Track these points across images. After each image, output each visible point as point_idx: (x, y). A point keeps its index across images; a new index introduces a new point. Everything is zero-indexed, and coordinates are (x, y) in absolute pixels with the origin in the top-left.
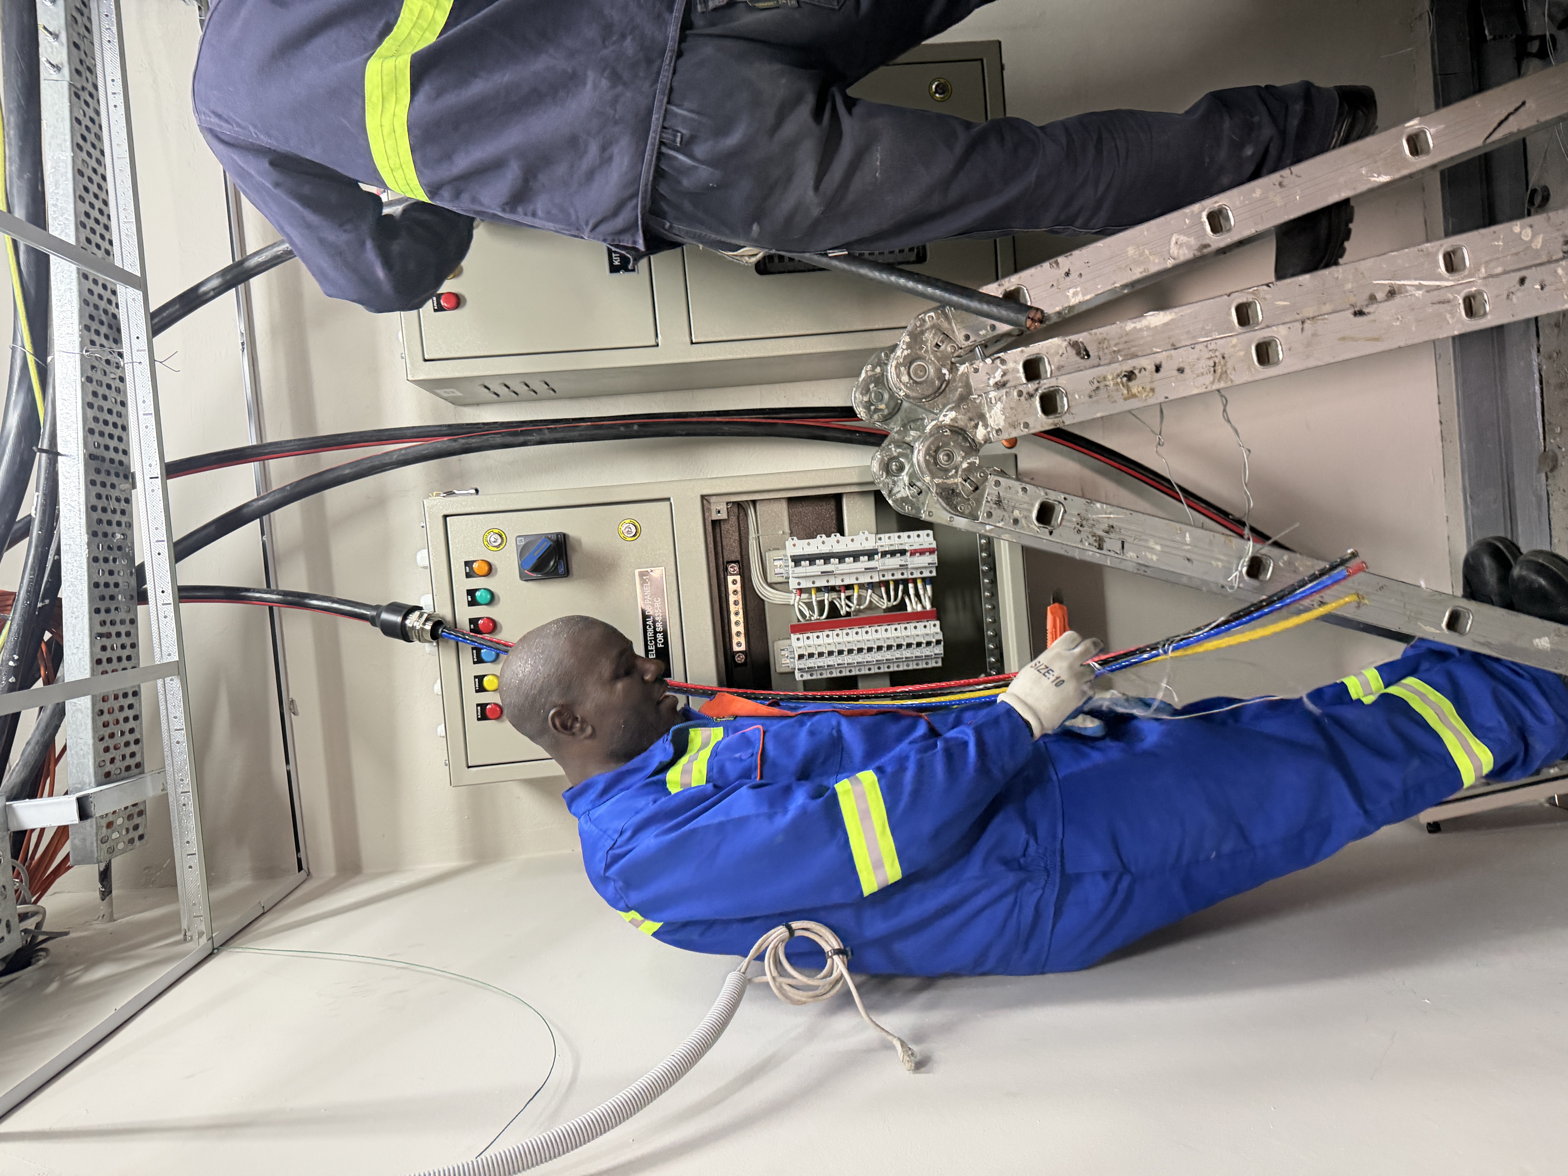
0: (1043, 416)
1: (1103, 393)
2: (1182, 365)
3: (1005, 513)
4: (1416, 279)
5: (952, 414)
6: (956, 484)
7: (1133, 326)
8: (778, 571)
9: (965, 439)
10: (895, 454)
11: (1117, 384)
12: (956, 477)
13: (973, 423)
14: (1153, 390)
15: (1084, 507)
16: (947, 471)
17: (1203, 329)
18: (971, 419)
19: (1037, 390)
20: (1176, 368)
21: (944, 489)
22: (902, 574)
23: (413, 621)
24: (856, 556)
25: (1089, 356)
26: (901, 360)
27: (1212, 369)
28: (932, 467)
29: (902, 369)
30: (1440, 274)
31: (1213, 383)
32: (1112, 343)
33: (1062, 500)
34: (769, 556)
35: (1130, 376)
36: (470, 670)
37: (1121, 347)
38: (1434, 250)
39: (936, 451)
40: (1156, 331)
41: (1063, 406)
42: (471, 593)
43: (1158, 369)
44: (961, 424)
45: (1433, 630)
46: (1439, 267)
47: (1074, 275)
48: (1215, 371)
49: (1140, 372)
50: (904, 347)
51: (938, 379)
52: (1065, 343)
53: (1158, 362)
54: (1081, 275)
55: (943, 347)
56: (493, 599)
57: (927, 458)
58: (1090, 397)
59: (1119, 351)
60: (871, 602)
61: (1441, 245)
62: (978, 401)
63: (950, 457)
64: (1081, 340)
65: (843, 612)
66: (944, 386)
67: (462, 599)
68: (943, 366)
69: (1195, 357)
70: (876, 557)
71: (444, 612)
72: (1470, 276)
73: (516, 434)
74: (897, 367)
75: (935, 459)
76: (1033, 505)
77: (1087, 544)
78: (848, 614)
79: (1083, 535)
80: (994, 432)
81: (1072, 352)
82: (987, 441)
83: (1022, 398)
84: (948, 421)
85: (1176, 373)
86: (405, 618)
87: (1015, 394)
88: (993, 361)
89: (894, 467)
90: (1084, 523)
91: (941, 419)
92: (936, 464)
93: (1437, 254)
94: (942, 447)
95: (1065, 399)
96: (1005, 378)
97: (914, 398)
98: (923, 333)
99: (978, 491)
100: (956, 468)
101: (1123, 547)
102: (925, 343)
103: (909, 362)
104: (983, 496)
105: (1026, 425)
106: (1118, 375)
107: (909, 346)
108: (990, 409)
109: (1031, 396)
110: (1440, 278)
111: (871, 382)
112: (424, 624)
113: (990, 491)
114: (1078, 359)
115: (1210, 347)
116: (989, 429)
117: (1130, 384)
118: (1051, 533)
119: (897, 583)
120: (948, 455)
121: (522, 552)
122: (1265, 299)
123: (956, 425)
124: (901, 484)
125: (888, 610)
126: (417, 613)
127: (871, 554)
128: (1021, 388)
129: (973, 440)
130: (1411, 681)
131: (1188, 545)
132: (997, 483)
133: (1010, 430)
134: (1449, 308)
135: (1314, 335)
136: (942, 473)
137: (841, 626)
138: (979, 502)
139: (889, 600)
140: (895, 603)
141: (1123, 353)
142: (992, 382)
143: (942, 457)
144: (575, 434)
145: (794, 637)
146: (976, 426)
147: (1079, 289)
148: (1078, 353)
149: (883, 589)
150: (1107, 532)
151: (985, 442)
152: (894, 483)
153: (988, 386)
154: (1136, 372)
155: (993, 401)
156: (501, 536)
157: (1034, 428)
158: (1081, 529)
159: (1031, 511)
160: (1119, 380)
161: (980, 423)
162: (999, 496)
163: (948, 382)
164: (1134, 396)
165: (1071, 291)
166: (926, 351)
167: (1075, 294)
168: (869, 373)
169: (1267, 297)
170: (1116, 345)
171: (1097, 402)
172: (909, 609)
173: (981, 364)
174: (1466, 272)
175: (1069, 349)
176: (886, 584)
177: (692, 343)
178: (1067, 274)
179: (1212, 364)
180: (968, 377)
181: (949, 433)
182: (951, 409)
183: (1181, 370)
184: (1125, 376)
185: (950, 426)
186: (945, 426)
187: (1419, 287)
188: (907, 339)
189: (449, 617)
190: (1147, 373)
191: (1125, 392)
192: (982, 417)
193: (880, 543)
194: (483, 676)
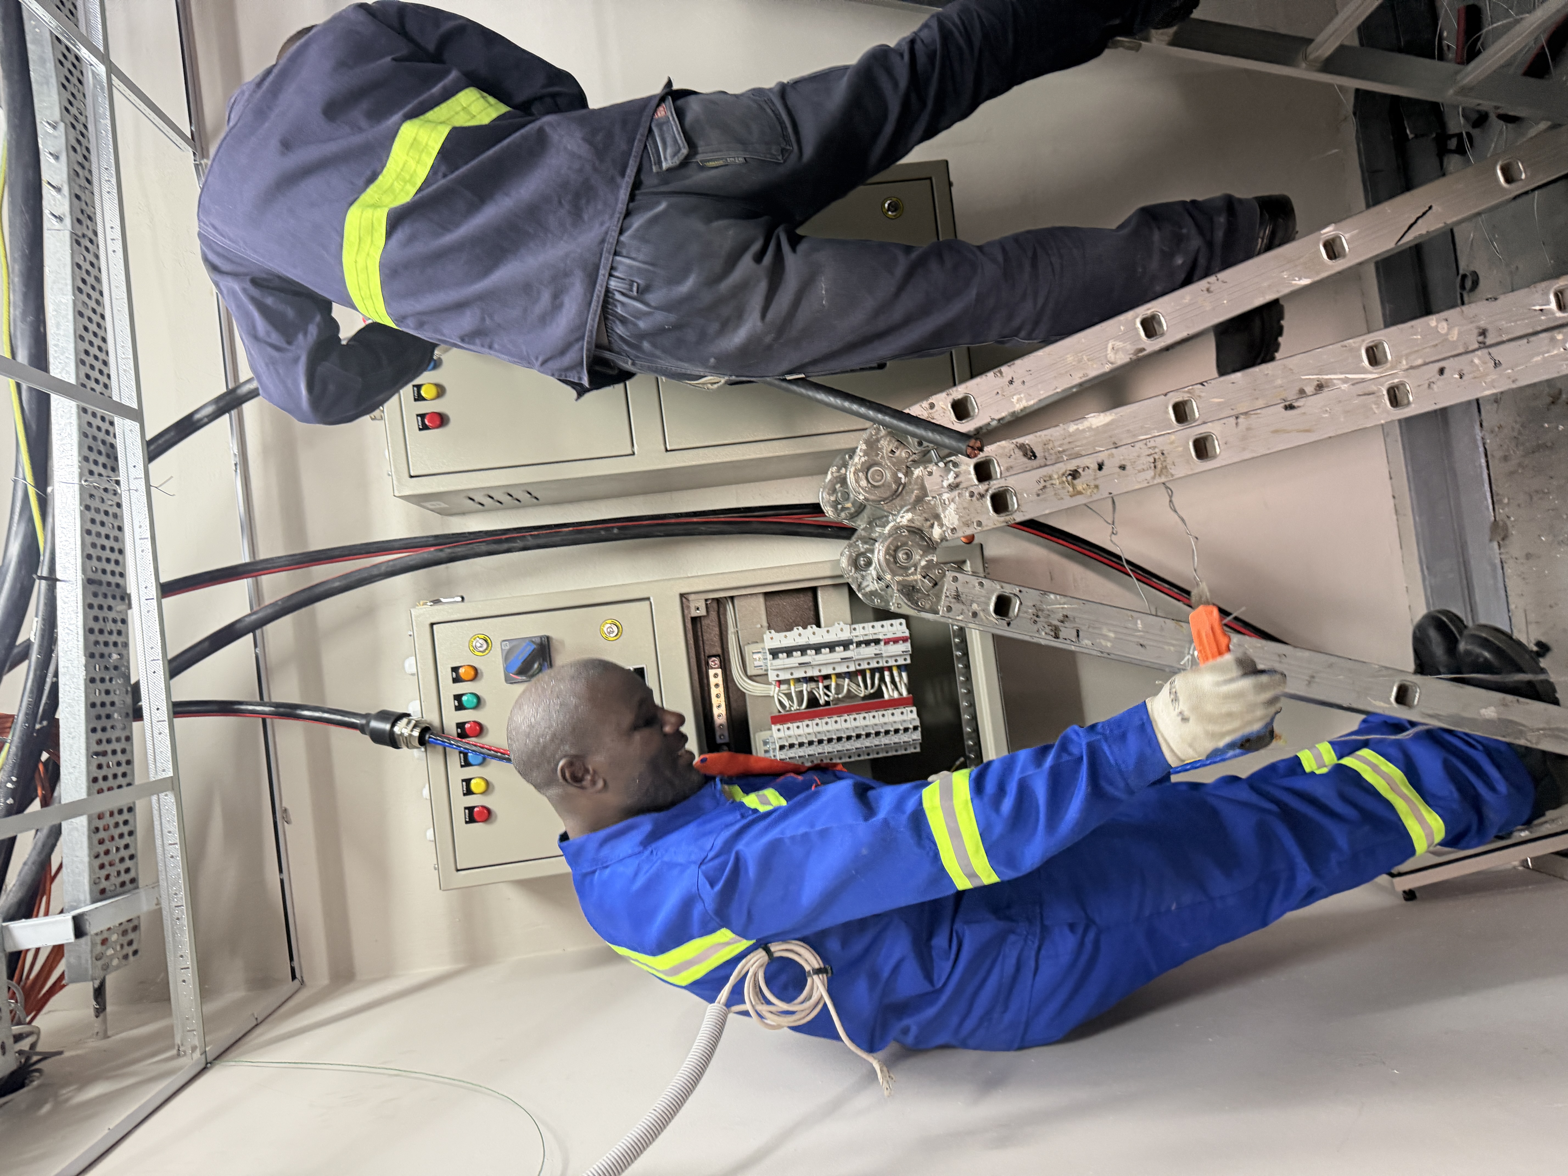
0: (995, 514)
1: (1050, 491)
2: (1123, 463)
3: (964, 607)
4: (1342, 373)
5: (909, 516)
6: (916, 581)
7: (1075, 427)
8: (757, 663)
9: (923, 538)
10: (862, 550)
11: (1063, 482)
12: (916, 574)
13: (928, 523)
14: (1097, 487)
15: (1039, 598)
16: (906, 569)
17: (1142, 427)
18: (927, 520)
19: (987, 491)
20: (1118, 465)
21: (904, 586)
22: (878, 662)
23: (401, 728)
24: (832, 646)
25: (1035, 457)
26: (859, 467)
27: (1152, 465)
28: (892, 566)
29: (861, 474)
30: (1364, 367)
31: (1154, 478)
32: (1057, 444)
33: (1018, 593)
34: (747, 650)
35: (1075, 474)
36: (458, 773)
37: (1065, 447)
38: (1356, 345)
39: (896, 551)
40: (1097, 431)
41: (1013, 505)
42: (458, 697)
43: (1100, 467)
44: (917, 524)
45: (1382, 704)
46: (1362, 361)
47: (1017, 382)
48: (1155, 467)
49: (1084, 470)
50: (861, 454)
51: (895, 482)
52: (1013, 446)
53: (1100, 461)
54: (1024, 382)
55: (898, 453)
56: (479, 702)
57: (887, 557)
58: (1038, 495)
59: (1064, 451)
60: (849, 690)
61: (1363, 341)
62: (932, 503)
63: (909, 556)
64: (1027, 442)
65: (822, 702)
66: (900, 489)
67: (449, 703)
68: (899, 470)
69: (1135, 454)
70: (851, 647)
71: (432, 718)
72: (1392, 368)
73: (500, 542)
74: (856, 473)
75: (895, 557)
76: (990, 599)
77: (1043, 633)
78: (827, 703)
79: (1039, 625)
80: (949, 531)
81: (1019, 453)
82: (943, 539)
83: (974, 498)
84: (904, 522)
85: (1118, 470)
86: (393, 725)
87: (967, 494)
88: (946, 464)
89: (862, 563)
90: (1040, 613)
91: (898, 521)
92: (896, 562)
93: (1359, 349)
94: (901, 546)
95: (1014, 498)
96: (958, 480)
97: (873, 501)
98: (878, 440)
99: (937, 587)
100: (915, 566)
101: (1078, 636)
102: (881, 449)
103: (866, 468)
104: (942, 591)
105: (979, 524)
106: (1063, 475)
107: (866, 453)
108: (944, 510)
109: (982, 496)
110: (1365, 371)
111: (837, 483)
112: (412, 731)
113: (948, 586)
114: (1025, 460)
115: (1149, 445)
116: (944, 528)
117: (1075, 482)
118: (1009, 624)
119: (873, 671)
120: (906, 554)
121: (507, 657)
122: (1200, 397)
123: (913, 525)
124: (869, 578)
125: (865, 698)
126: (405, 720)
127: (846, 645)
128: (972, 489)
129: (930, 539)
130: (1365, 752)
131: (1140, 631)
132: (955, 579)
133: (965, 528)
134: (1374, 399)
135: (1249, 429)
136: (901, 571)
137: (821, 715)
138: (938, 597)
139: (866, 687)
140: (872, 691)
141: (1067, 453)
142: (945, 484)
143: (901, 555)
144: (557, 539)
145: (774, 728)
146: (932, 526)
147: (1022, 396)
148: (1025, 455)
149: (860, 678)
150: (1062, 622)
151: (942, 541)
152: (863, 577)
153: (943, 487)
154: (1080, 470)
155: (947, 502)
156: (486, 641)
157: (987, 526)
158: (1037, 619)
159: (988, 605)
160: (1064, 479)
161: (936, 523)
162: (957, 591)
163: (905, 485)
164: (1080, 493)
165: (1015, 398)
166: (882, 457)
167: (1019, 400)
168: (835, 475)
169: (1202, 395)
170: (1060, 446)
171: (1045, 500)
172: (886, 697)
173: (935, 468)
174: (1388, 365)
175: (1017, 450)
176: (862, 672)
177: (667, 450)
178: (1011, 382)
179: (1152, 460)
180: (922, 480)
181: (906, 533)
182: (907, 511)
183: (1123, 468)
184: (1070, 474)
185: (907, 526)
186: (903, 527)
187: (1345, 381)
188: (864, 447)
189: (436, 722)
190: (1090, 471)
191: (1071, 489)
192: (937, 517)
193: (854, 633)
194: (470, 779)
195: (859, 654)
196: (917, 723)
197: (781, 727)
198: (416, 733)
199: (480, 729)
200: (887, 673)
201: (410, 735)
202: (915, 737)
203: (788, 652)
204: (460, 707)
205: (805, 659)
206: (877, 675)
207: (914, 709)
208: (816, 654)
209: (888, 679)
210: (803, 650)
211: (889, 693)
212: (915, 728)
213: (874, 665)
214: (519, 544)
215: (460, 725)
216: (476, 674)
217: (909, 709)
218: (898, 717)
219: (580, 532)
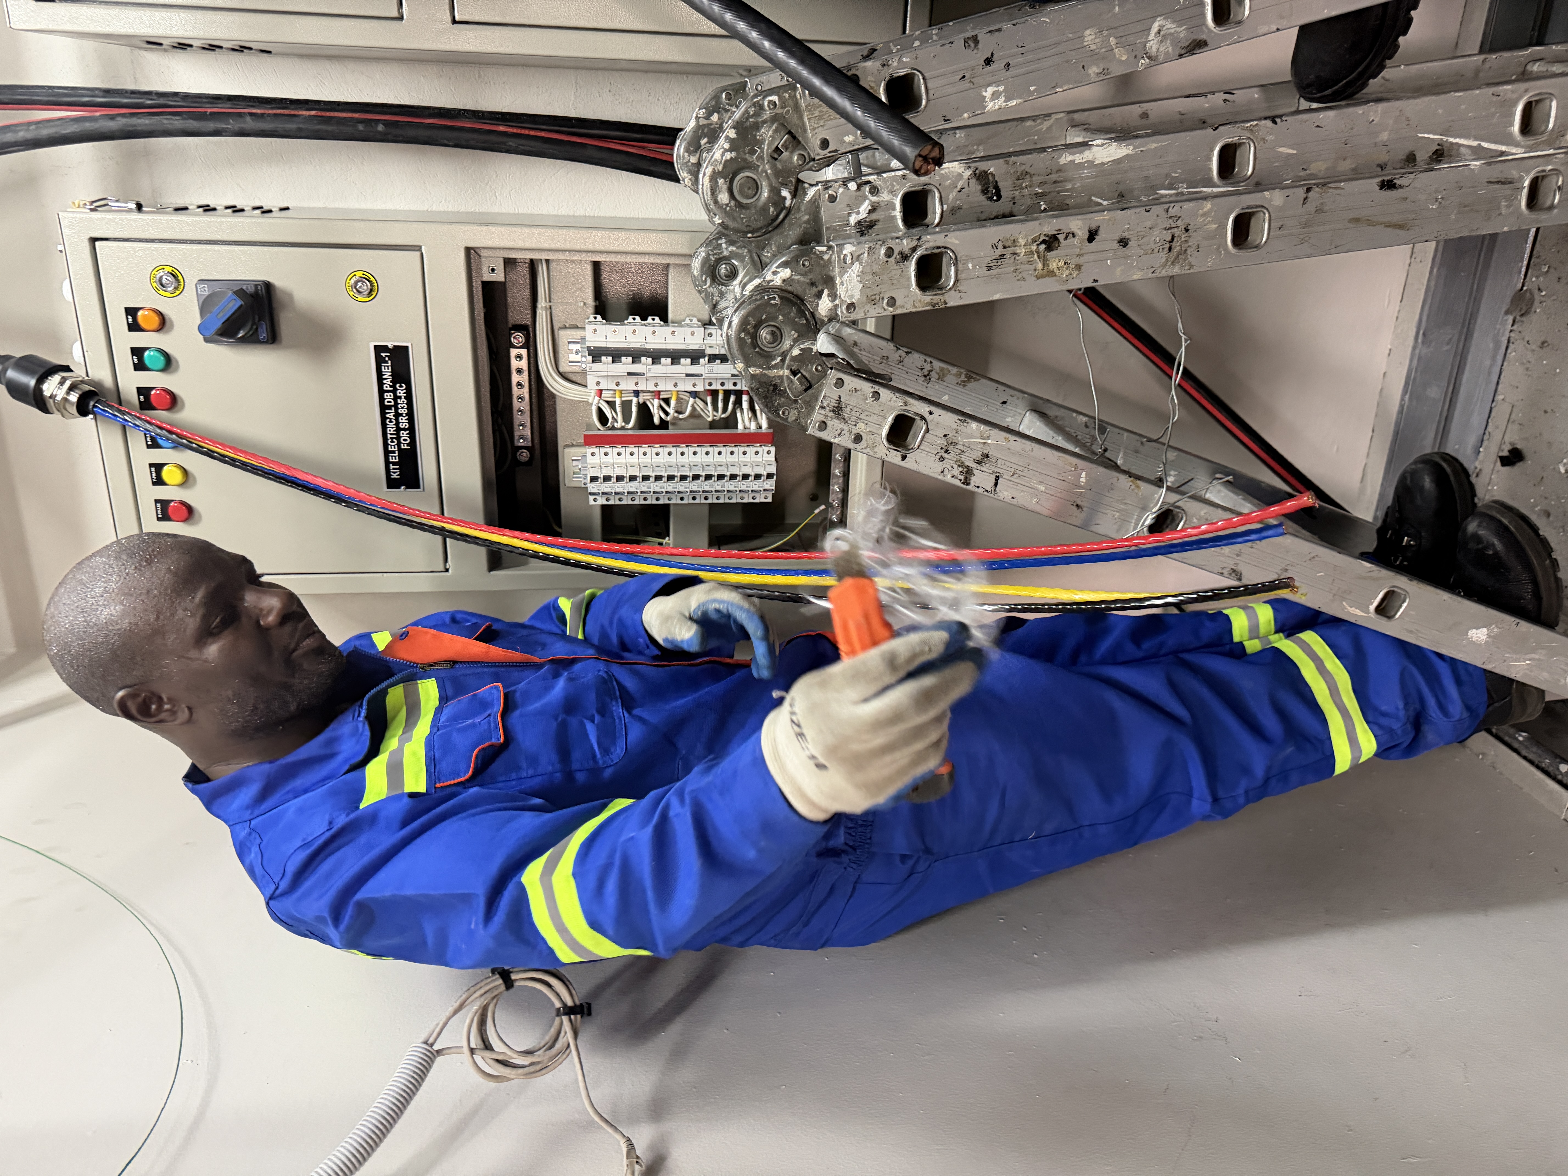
0: (918, 291)
1: (1008, 266)
2: (1126, 235)
3: (843, 425)
4: (1476, 138)
5: (786, 273)
6: (781, 377)
7: (1070, 158)
8: (573, 357)
9: (801, 313)
11: (1031, 253)
12: (782, 368)
13: (815, 290)
14: (1079, 267)
15: (955, 426)
16: (769, 357)
17: (1167, 176)
18: (813, 284)
19: (914, 249)
20: (1118, 238)
21: (762, 384)
22: (735, 384)
23: (51, 387)
24: (675, 356)
25: (999, 197)
27: (1167, 245)
28: (749, 350)
30: (1511, 135)
31: (1164, 266)
32: (1037, 179)
33: (926, 415)
34: (564, 336)
35: (1051, 242)
36: (143, 456)
37: (1047, 188)
39: (757, 327)
40: (1100, 168)
41: (948, 278)
42: (137, 352)
43: (1092, 236)
44: (797, 289)
45: (1361, 613)
46: (1513, 123)
47: (998, 65)
48: (1170, 249)
49: (1066, 239)
51: (775, 204)
52: (968, 173)
53: (1094, 226)
54: (1008, 65)
55: (786, 154)
56: (168, 363)
57: (743, 335)
58: (989, 268)
59: (1043, 194)
61: (1526, 90)
62: (826, 257)
63: (777, 336)
64: (992, 170)
65: (656, 421)
66: (781, 217)
67: (125, 361)
68: (785, 185)
69: (1149, 224)
70: (702, 360)
72: (1548, 144)
73: (202, 117)
74: (714, 178)
75: (754, 336)
76: (885, 418)
77: (949, 476)
78: (664, 425)
79: (947, 464)
80: (844, 307)
81: (976, 187)
82: (833, 317)
83: (892, 260)
84: (778, 281)
85: (1116, 245)
86: (41, 380)
87: (883, 251)
88: (859, 186)
90: (951, 448)
91: (768, 278)
92: (755, 345)
93: (1516, 102)
94: (766, 320)
95: (953, 268)
96: (874, 216)
97: (736, 231)
99: (810, 392)
100: (784, 355)
101: (996, 484)
102: (761, 142)
103: (732, 175)
104: (817, 399)
105: (892, 302)
106: (1034, 241)
108: (843, 270)
109: (905, 257)
110: (1510, 141)
112: (68, 393)
113: (828, 392)
114: (982, 198)
115: (1173, 212)
116: (837, 302)
117: (1050, 255)
118: (904, 458)
120: (773, 333)
121: (205, 306)
122: (1264, 140)
123: (790, 288)
125: (713, 425)
126: (57, 378)
127: (695, 356)
128: (891, 243)
129: (813, 314)
130: (1306, 635)
131: (1082, 487)
132: (840, 383)
133: (868, 307)
134: (1509, 192)
135: (1319, 211)
136: (761, 361)
137: (651, 441)
138: (810, 406)
140: (723, 416)
141: (1047, 198)
142: (853, 220)
143: (764, 334)
145: (589, 450)
146: (819, 295)
147: (1001, 88)
148: (985, 191)
149: (709, 399)
150: (979, 463)
151: (830, 320)
153: (848, 225)
154: (1061, 237)
155: (849, 261)
156: (175, 276)
157: (903, 306)
158: (946, 455)
159: (881, 426)
160: (1034, 247)
161: (826, 292)
162: (839, 401)
163: (789, 210)
164: (1051, 274)
165: (990, 90)
166: (760, 157)
167: (995, 96)
169: (1270, 138)
170: (1042, 184)
171: (997, 277)
172: (740, 426)
173: (841, 190)
175: (973, 181)
176: (714, 393)
177: (454, 22)
178: (988, 61)
179: (1169, 238)
180: (818, 208)
181: (777, 301)
182: (785, 265)
183: (1124, 242)
184: (1044, 242)
185: (782, 290)
186: (774, 288)
187: (1478, 152)
188: (732, 135)
189: (108, 382)
190: (1076, 241)
191: (1040, 266)
192: (829, 281)
193: (709, 341)
194: (164, 465)
195: (711, 371)
196: (773, 469)
197: (596, 450)
198: (74, 397)
199: (173, 401)
200: (745, 398)
201: (65, 400)
202: (767, 487)
203: (616, 355)
204: (140, 366)
205: (636, 368)
206: (732, 398)
207: (773, 449)
208: (653, 363)
209: (745, 405)
210: (636, 355)
211: (745, 422)
212: (770, 476)
213: (729, 386)
214: (232, 124)
215: (143, 391)
216: (163, 323)
217: (766, 449)
218: (750, 456)
219: (328, 120)
